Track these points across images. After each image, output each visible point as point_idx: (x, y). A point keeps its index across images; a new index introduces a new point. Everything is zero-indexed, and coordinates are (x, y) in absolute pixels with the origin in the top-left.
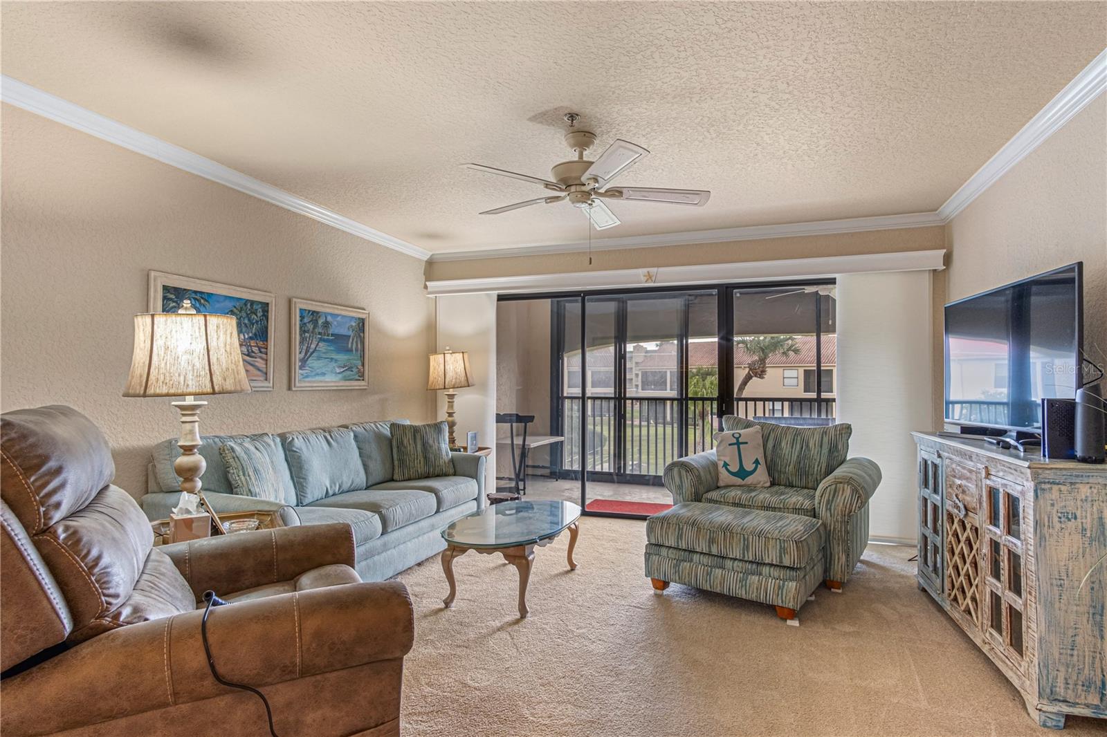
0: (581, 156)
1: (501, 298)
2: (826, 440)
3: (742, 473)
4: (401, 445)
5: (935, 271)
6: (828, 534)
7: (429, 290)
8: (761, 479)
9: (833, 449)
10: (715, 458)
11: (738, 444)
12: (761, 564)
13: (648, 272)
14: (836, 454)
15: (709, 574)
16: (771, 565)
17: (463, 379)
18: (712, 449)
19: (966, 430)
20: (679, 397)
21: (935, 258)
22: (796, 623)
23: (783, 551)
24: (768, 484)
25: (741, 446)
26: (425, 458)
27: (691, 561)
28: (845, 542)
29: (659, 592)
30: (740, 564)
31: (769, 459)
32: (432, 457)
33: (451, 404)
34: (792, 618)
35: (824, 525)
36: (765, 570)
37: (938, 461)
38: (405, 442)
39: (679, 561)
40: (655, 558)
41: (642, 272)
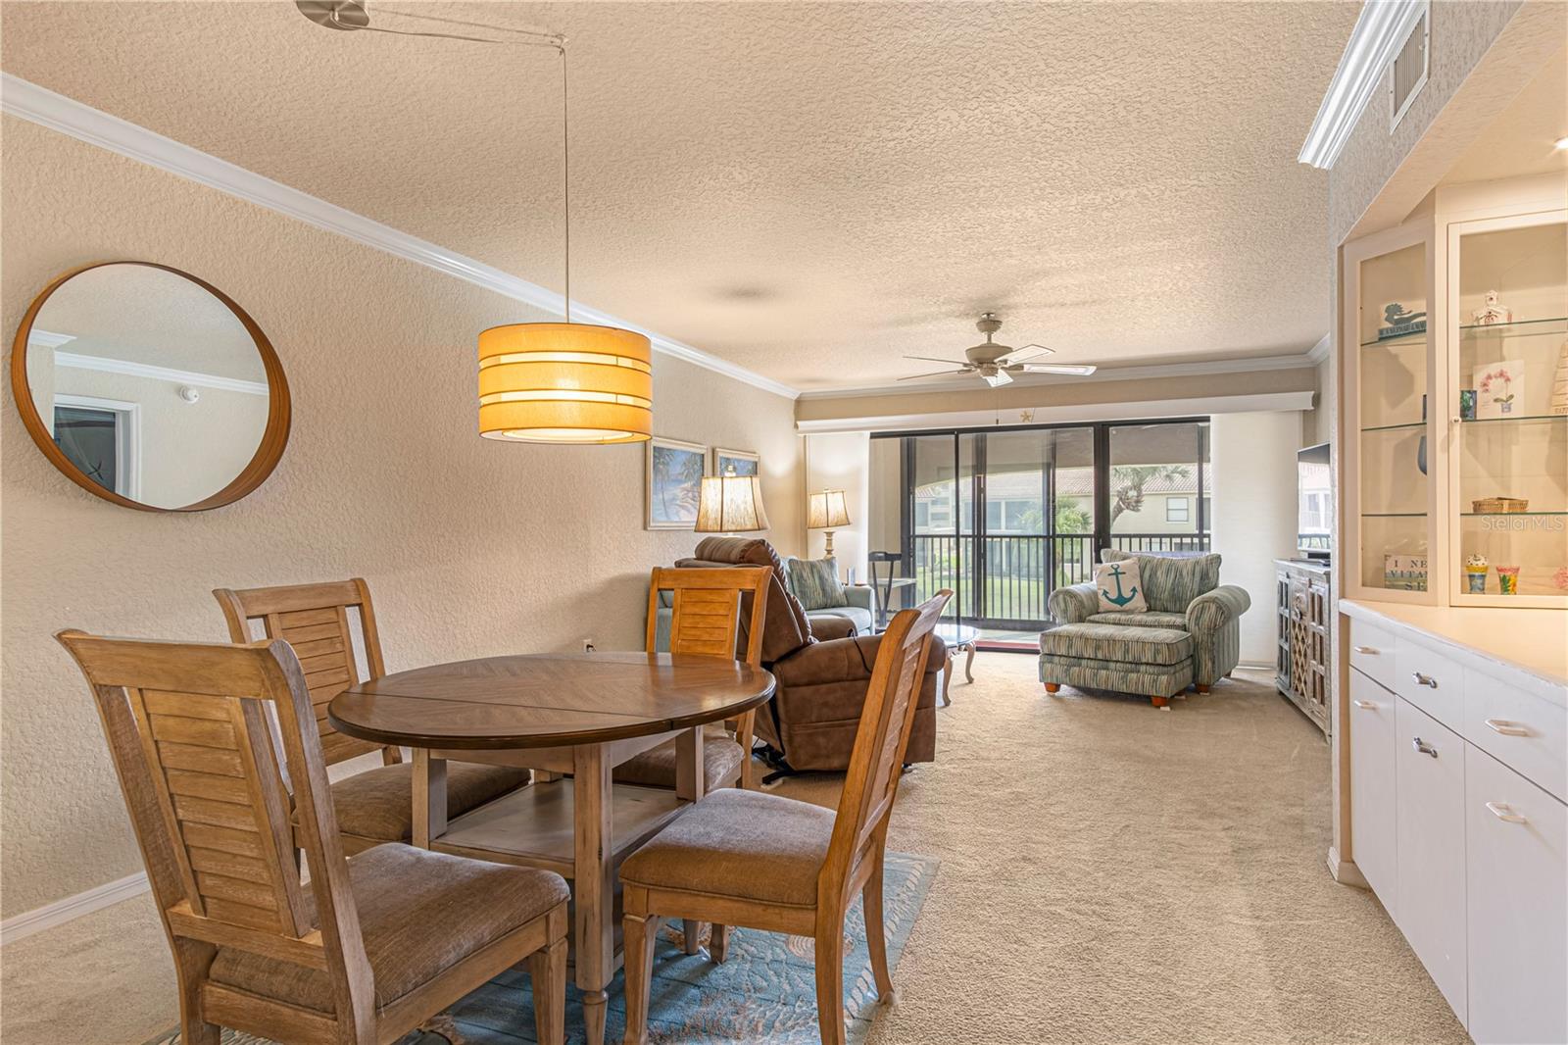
0: (989, 339)
1: (874, 436)
2: (1198, 569)
3: (1121, 600)
4: (800, 578)
5: (1304, 411)
6: (1196, 646)
7: (800, 429)
8: (1138, 605)
9: (1204, 576)
10: (1095, 588)
11: (1117, 574)
12: (1139, 664)
13: (1025, 413)
14: (1206, 581)
15: (1095, 675)
16: (1147, 664)
17: (844, 517)
18: (1092, 580)
19: (1312, 555)
20: (1045, 534)
21: (1304, 400)
22: (1168, 709)
23: (1157, 652)
24: (1145, 610)
25: (1120, 576)
26: (823, 590)
27: (1080, 665)
28: (1211, 651)
29: (1051, 694)
30: (1122, 665)
31: (1145, 588)
32: (828, 589)
33: (829, 541)
34: (1165, 705)
35: (1193, 637)
36: (1143, 668)
37: (1287, 581)
38: (805, 575)
39: (1070, 666)
40: (1048, 666)
41: (1020, 411)
